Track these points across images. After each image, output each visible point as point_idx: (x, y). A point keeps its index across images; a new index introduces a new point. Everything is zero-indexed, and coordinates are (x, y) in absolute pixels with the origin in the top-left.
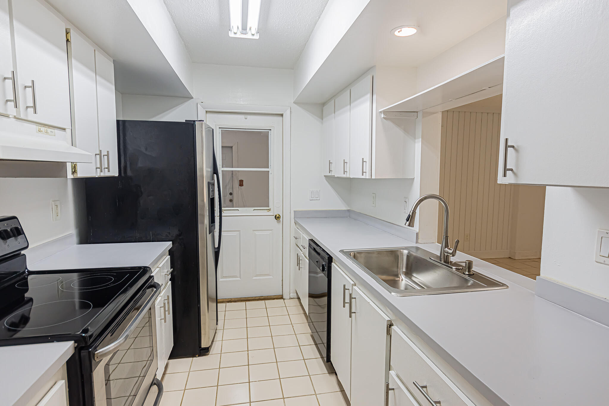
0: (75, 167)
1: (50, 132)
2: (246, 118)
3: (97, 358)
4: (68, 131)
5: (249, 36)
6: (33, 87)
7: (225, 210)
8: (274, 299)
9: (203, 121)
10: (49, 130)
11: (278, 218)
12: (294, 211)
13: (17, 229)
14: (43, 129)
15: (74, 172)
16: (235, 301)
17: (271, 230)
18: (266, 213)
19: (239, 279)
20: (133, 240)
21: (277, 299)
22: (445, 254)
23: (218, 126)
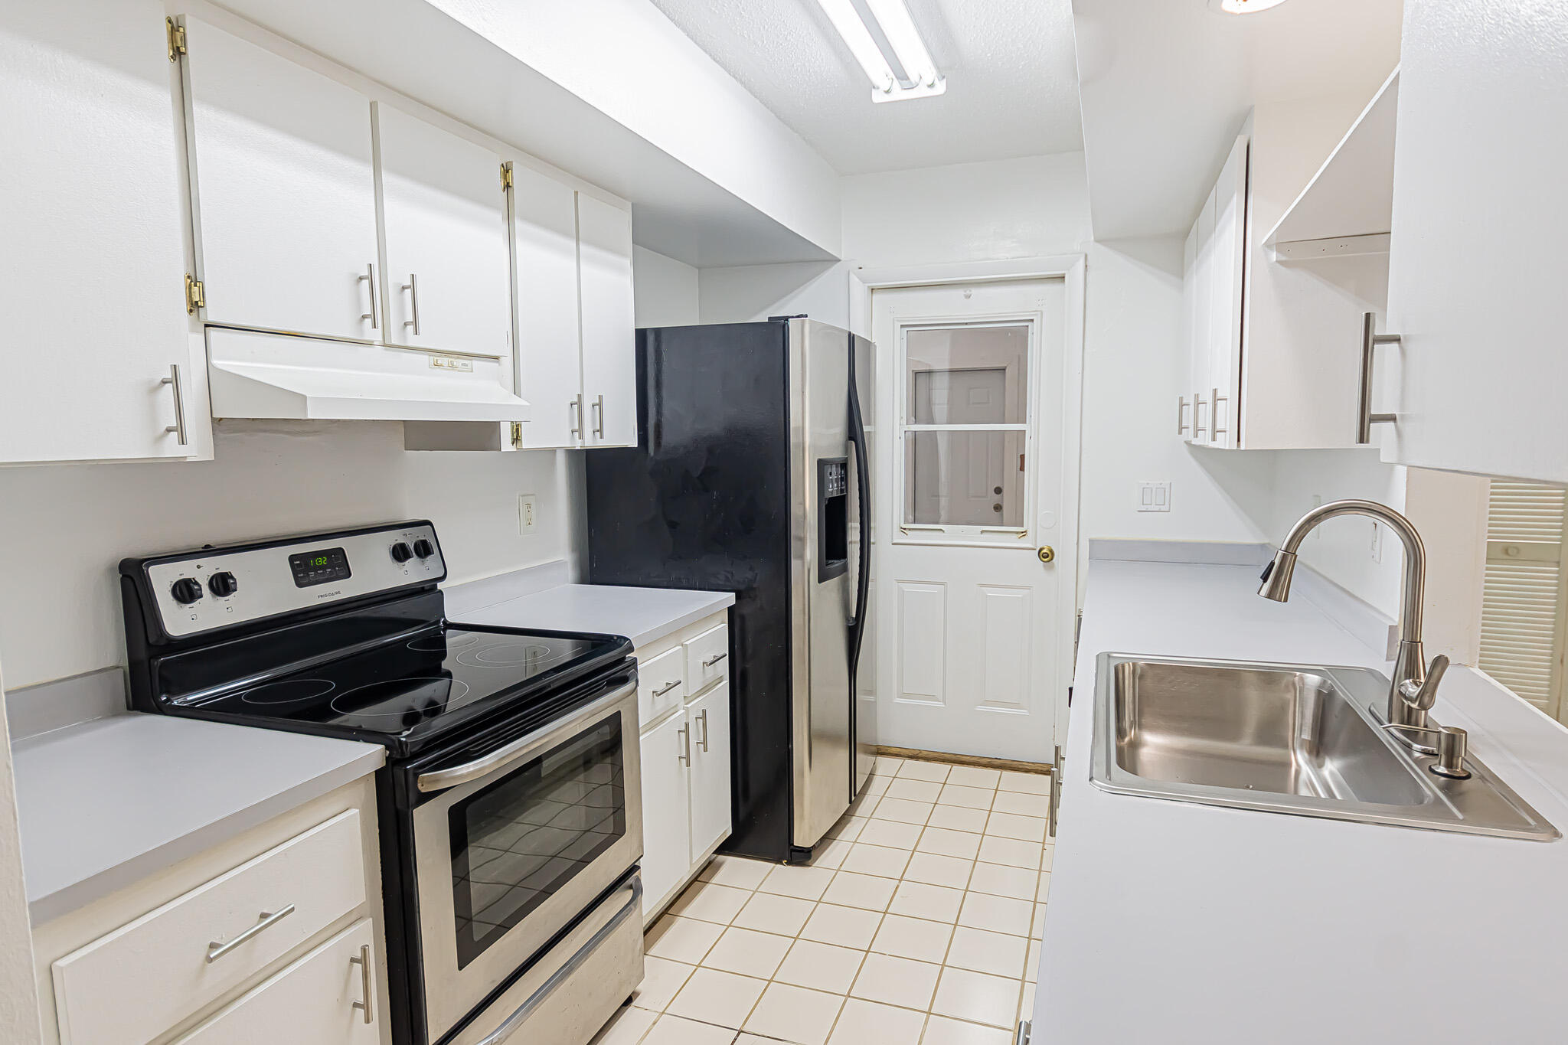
0: (517, 430)
1: (460, 366)
2: (968, 297)
3: (422, 785)
4: (507, 362)
5: (922, 92)
6: (413, 287)
7: (910, 529)
8: (1027, 771)
9: (806, 316)
10: (458, 362)
11: (1046, 556)
12: (1090, 540)
13: (424, 543)
14: (444, 361)
15: (516, 440)
16: (927, 759)
17: (1029, 588)
18: (1013, 541)
19: (941, 704)
20: (665, 584)
21: (1036, 772)
22: (1403, 703)
23: (898, 321)
